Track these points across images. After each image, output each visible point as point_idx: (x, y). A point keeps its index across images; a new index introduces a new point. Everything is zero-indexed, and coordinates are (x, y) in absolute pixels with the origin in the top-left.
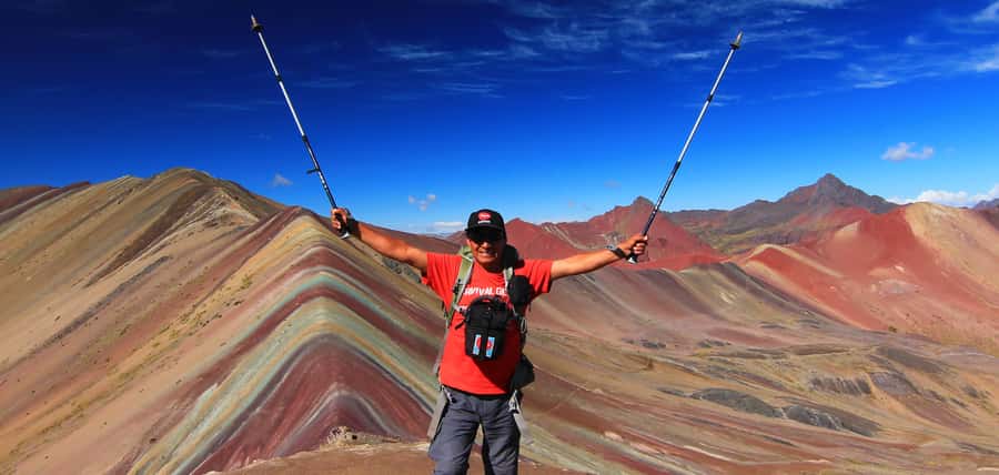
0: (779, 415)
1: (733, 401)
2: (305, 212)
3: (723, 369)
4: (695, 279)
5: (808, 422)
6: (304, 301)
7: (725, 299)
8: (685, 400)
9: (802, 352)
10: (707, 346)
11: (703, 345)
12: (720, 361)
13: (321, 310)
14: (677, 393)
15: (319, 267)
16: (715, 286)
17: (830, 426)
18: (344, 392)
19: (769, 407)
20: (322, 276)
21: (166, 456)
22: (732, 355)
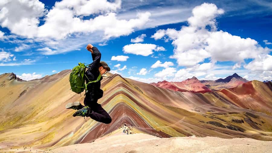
0: (226, 128)
1: (216, 124)
2: (118, 75)
3: (213, 117)
4: (207, 96)
5: (232, 129)
6: (117, 94)
7: (214, 100)
8: (205, 124)
9: (230, 113)
10: (210, 112)
11: (209, 111)
12: (212, 115)
13: (121, 97)
14: (203, 122)
15: (121, 87)
16: (212, 97)
17: (236, 130)
18: (126, 116)
19: (224, 126)
20: (122, 89)
21: (88, 124)
22: (215, 114)
